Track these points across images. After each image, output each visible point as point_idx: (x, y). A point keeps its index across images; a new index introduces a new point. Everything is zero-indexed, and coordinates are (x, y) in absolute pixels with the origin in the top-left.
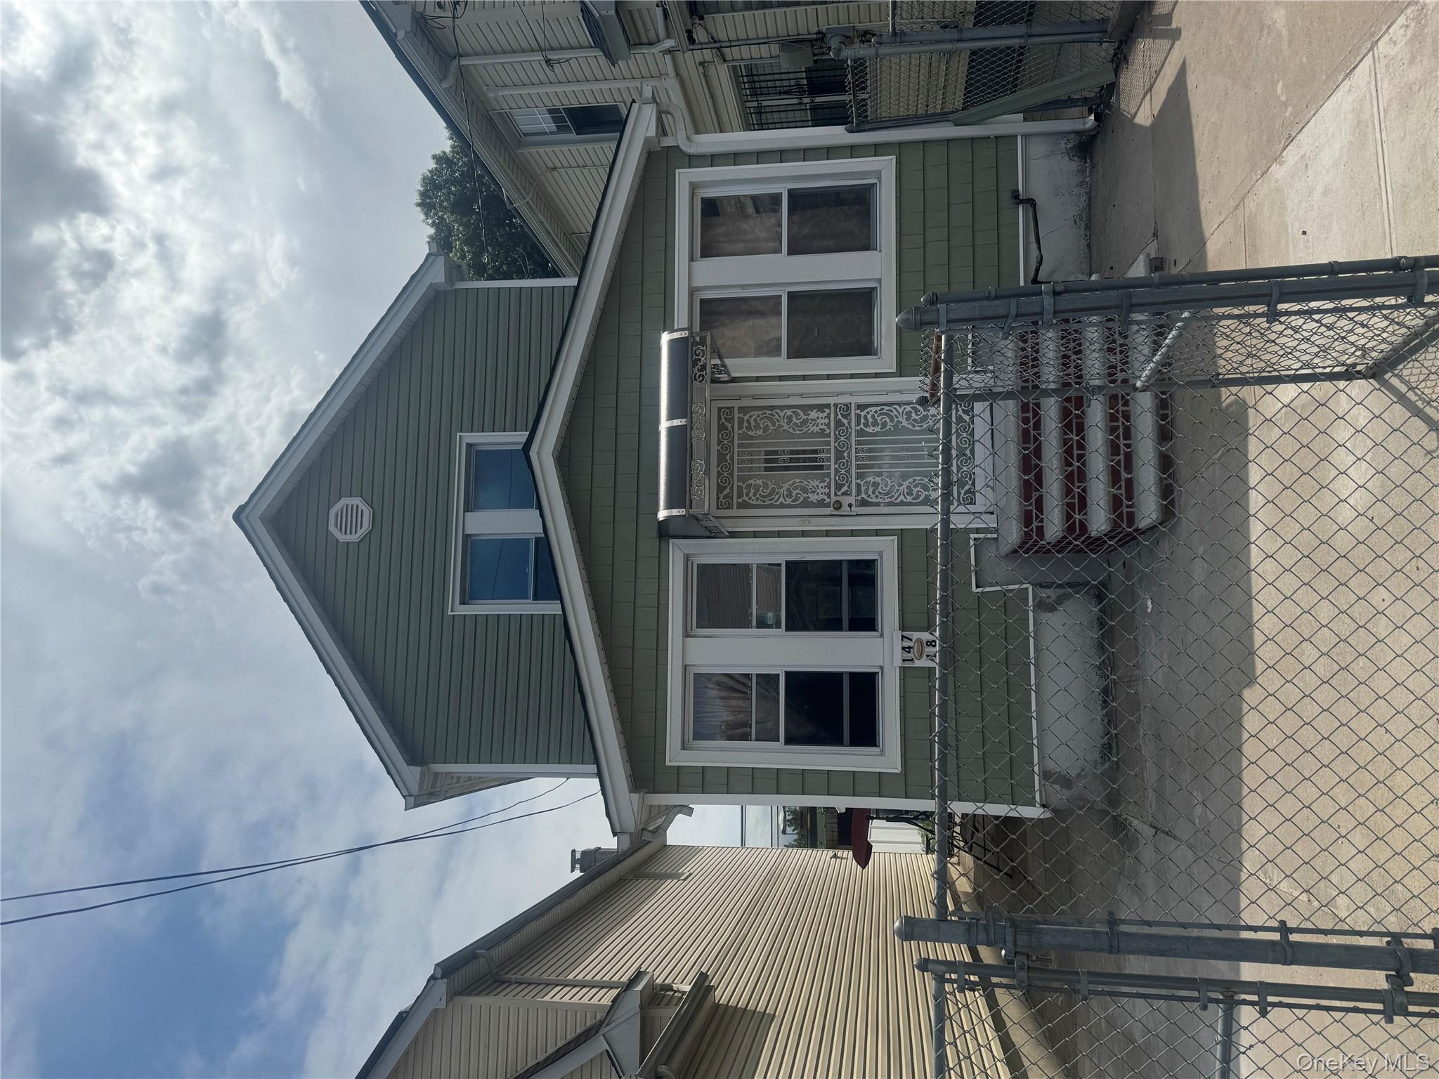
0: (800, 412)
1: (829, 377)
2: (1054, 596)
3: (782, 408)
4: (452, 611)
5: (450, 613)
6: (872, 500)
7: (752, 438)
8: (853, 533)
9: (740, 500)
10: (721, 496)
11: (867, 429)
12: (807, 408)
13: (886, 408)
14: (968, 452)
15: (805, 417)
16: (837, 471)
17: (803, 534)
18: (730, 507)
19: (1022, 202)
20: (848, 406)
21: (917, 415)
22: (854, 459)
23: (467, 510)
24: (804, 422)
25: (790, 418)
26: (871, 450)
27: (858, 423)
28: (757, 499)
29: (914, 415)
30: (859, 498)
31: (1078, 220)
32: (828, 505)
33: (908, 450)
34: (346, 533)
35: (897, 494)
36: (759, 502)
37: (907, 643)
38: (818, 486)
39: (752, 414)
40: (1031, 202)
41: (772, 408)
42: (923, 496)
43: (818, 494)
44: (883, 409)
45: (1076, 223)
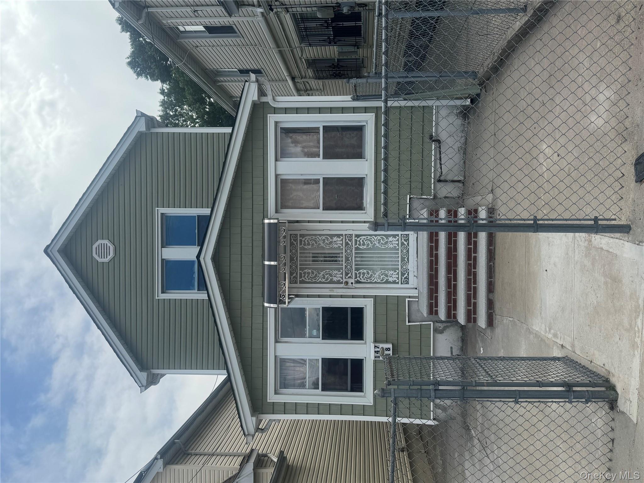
0: (328, 237)
1: (342, 222)
2: (442, 327)
3: (320, 235)
4: (157, 297)
5: (156, 298)
6: (362, 281)
7: (306, 249)
8: (353, 297)
9: (301, 279)
10: (292, 277)
11: (360, 247)
12: (332, 236)
13: (369, 237)
14: (406, 259)
15: (331, 240)
16: (346, 267)
17: (330, 296)
18: (296, 283)
19: (434, 141)
20: (351, 235)
21: (383, 241)
22: (354, 261)
23: (162, 247)
24: (331, 243)
25: (324, 240)
26: (362, 257)
27: (356, 244)
28: (309, 279)
29: (381, 241)
30: (356, 280)
31: (460, 149)
32: (342, 283)
33: (378, 257)
34: (102, 258)
35: (374, 278)
36: (310, 281)
37: (377, 349)
38: (337, 273)
39: (306, 237)
40: (438, 141)
41: (315, 235)
42: (385, 280)
43: (337, 277)
44: (367, 238)
45: (459, 150)
